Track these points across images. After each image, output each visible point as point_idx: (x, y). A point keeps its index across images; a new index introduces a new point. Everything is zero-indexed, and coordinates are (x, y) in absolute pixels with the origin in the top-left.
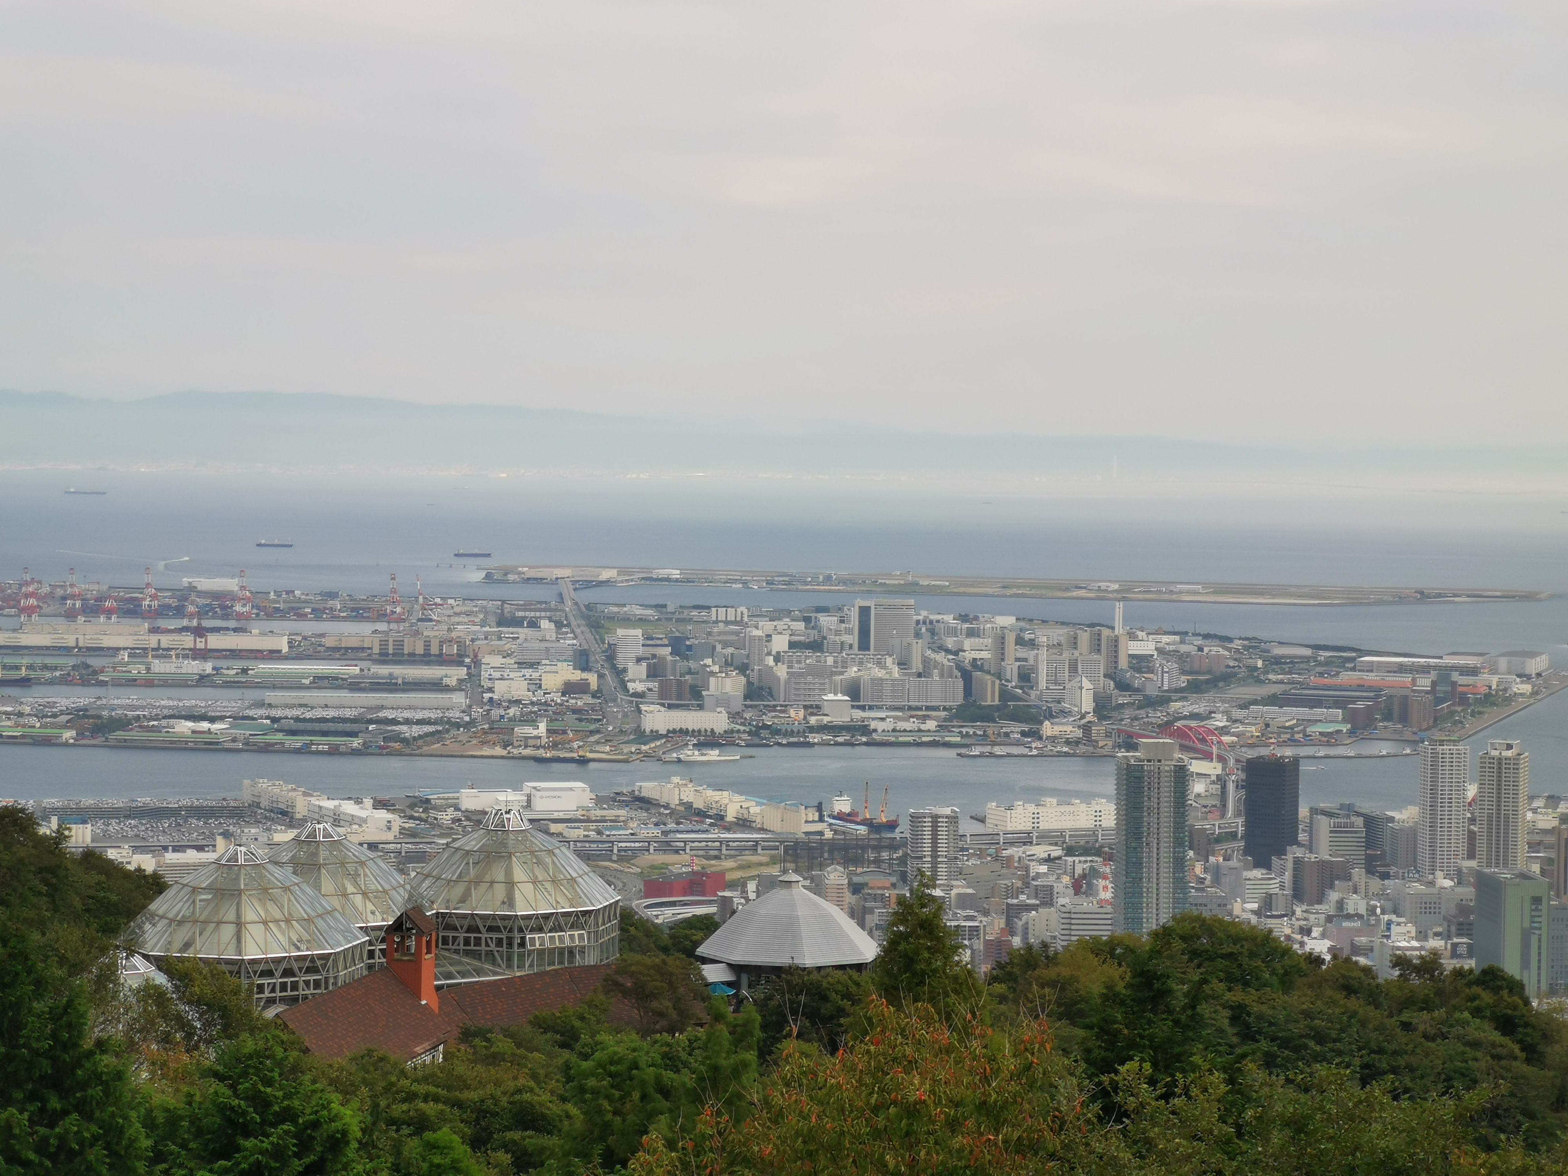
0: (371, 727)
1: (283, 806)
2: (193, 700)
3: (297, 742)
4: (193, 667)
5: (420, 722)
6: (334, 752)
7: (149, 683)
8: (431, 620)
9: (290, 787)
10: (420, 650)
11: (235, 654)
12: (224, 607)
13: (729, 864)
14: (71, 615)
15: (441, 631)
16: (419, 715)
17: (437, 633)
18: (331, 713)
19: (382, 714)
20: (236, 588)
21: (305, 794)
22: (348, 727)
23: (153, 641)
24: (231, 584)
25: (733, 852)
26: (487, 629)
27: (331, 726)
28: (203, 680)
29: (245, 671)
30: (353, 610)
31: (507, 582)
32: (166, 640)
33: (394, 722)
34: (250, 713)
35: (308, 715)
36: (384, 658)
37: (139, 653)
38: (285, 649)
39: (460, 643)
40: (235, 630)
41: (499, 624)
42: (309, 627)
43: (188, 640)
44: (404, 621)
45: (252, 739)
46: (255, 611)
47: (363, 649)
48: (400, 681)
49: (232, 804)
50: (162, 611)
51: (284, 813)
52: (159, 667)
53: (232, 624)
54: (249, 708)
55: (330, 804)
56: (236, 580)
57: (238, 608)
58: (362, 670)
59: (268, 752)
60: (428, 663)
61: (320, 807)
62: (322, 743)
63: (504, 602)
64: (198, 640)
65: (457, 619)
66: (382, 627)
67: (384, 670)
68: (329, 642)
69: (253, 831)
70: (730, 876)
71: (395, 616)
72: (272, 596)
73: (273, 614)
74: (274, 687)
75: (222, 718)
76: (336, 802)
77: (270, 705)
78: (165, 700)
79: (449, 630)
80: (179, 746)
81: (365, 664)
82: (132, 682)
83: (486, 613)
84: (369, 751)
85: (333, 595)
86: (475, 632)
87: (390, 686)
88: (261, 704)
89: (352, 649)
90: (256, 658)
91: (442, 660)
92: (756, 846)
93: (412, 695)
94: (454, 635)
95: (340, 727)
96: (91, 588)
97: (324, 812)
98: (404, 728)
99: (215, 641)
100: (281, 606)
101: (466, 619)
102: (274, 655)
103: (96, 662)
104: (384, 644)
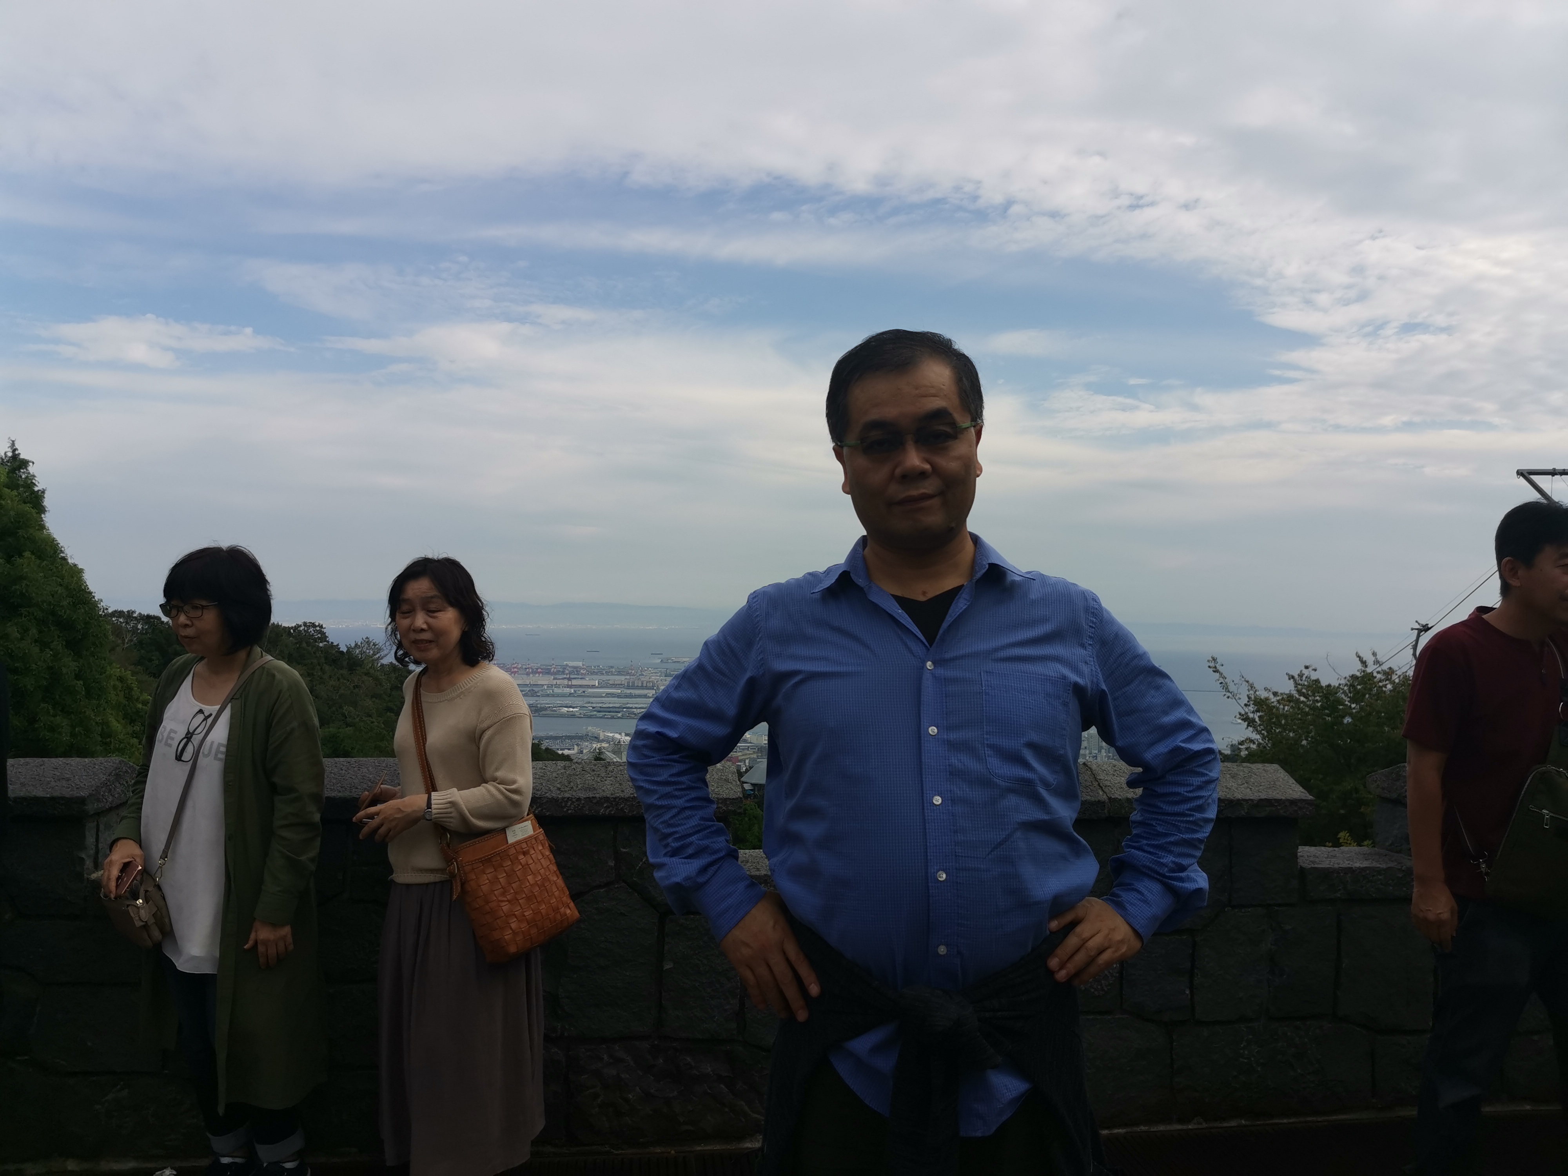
0: (624, 710)
1: (596, 736)
2: (568, 701)
3: (601, 714)
4: (567, 690)
5: (639, 708)
6: (612, 718)
7: (553, 696)
8: (643, 675)
9: (598, 729)
10: (640, 685)
11: (581, 686)
12: (577, 671)
13: (740, 754)
14: (528, 674)
15: (647, 679)
16: (640, 706)
17: (645, 679)
18: (611, 705)
19: (628, 706)
20: (581, 665)
21: (603, 732)
22: (617, 710)
23: (555, 682)
24: (580, 664)
25: (741, 750)
26: (662, 678)
27: (611, 709)
28: (570, 695)
29: (584, 692)
30: (619, 672)
31: (668, 663)
32: (559, 682)
33: (632, 708)
34: (586, 705)
35: (604, 706)
36: (628, 687)
37: (550, 686)
38: (597, 685)
39: (652, 682)
40: (581, 678)
41: (665, 676)
42: (605, 678)
43: (566, 682)
44: (635, 675)
45: (586, 714)
46: (587, 672)
47: (622, 684)
48: (634, 695)
49: (580, 735)
50: (558, 673)
51: (596, 737)
52: (556, 690)
53: (580, 677)
54: (585, 704)
55: (611, 735)
56: (581, 663)
57: (582, 671)
58: (621, 691)
59: (591, 718)
60: (643, 689)
61: (608, 736)
62: (609, 715)
63: (667, 669)
64: (569, 682)
65: (652, 675)
66: (628, 677)
67: (628, 691)
68: (611, 682)
69: (586, 744)
70: (740, 758)
71: (632, 674)
72: (593, 667)
73: (593, 673)
74: (594, 697)
75: (576, 707)
76: (613, 734)
77: (592, 703)
78: (559, 701)
79: (649, 678)
80: (562, 716)
81: (622, 689)
82: (548, 695)
83: (661, 673)
84: (624, 717)
85: (612, 667)
86: (658, 679)
87: (630, 696)
88: (589, 703)
89: (618, 684)
90: (588, 687)
91: (647, 688)
92: (749, 748)
93: (638, 699)
94: (651, 680)
95: (614, 710)
96: (535, 666)
97: (609, 737)
98: (635, 710)
99: (574, 682)
100: (596, 671)
101: (655, 675)
102: (593, 687)
103: (536, 689)
104: (628, 683)
